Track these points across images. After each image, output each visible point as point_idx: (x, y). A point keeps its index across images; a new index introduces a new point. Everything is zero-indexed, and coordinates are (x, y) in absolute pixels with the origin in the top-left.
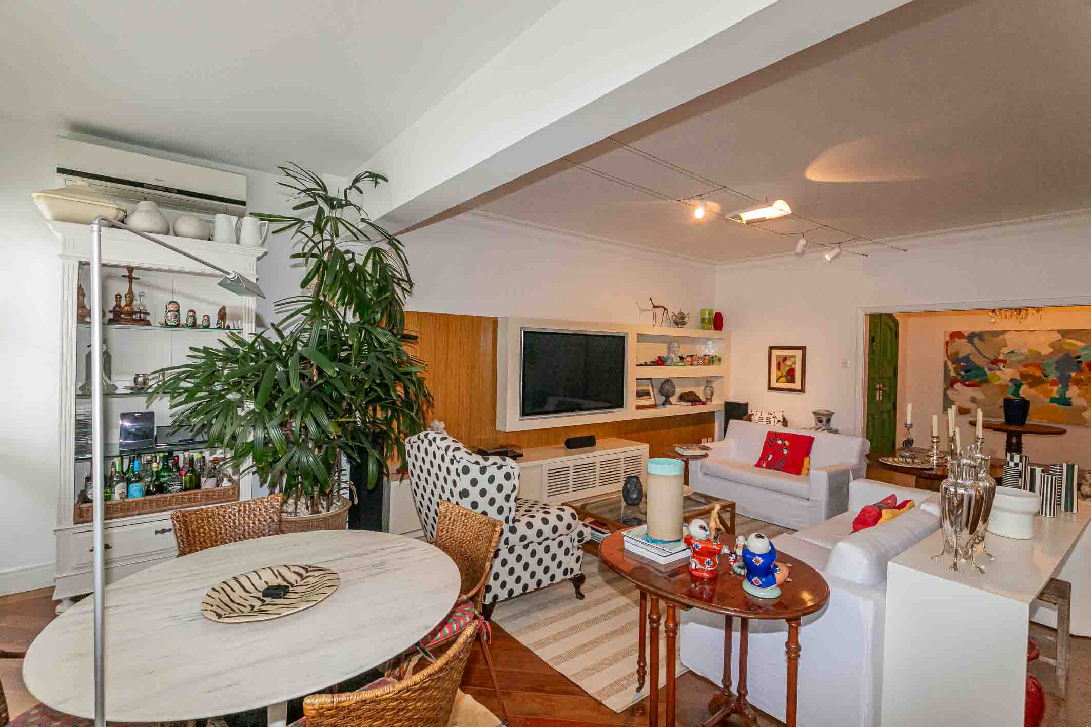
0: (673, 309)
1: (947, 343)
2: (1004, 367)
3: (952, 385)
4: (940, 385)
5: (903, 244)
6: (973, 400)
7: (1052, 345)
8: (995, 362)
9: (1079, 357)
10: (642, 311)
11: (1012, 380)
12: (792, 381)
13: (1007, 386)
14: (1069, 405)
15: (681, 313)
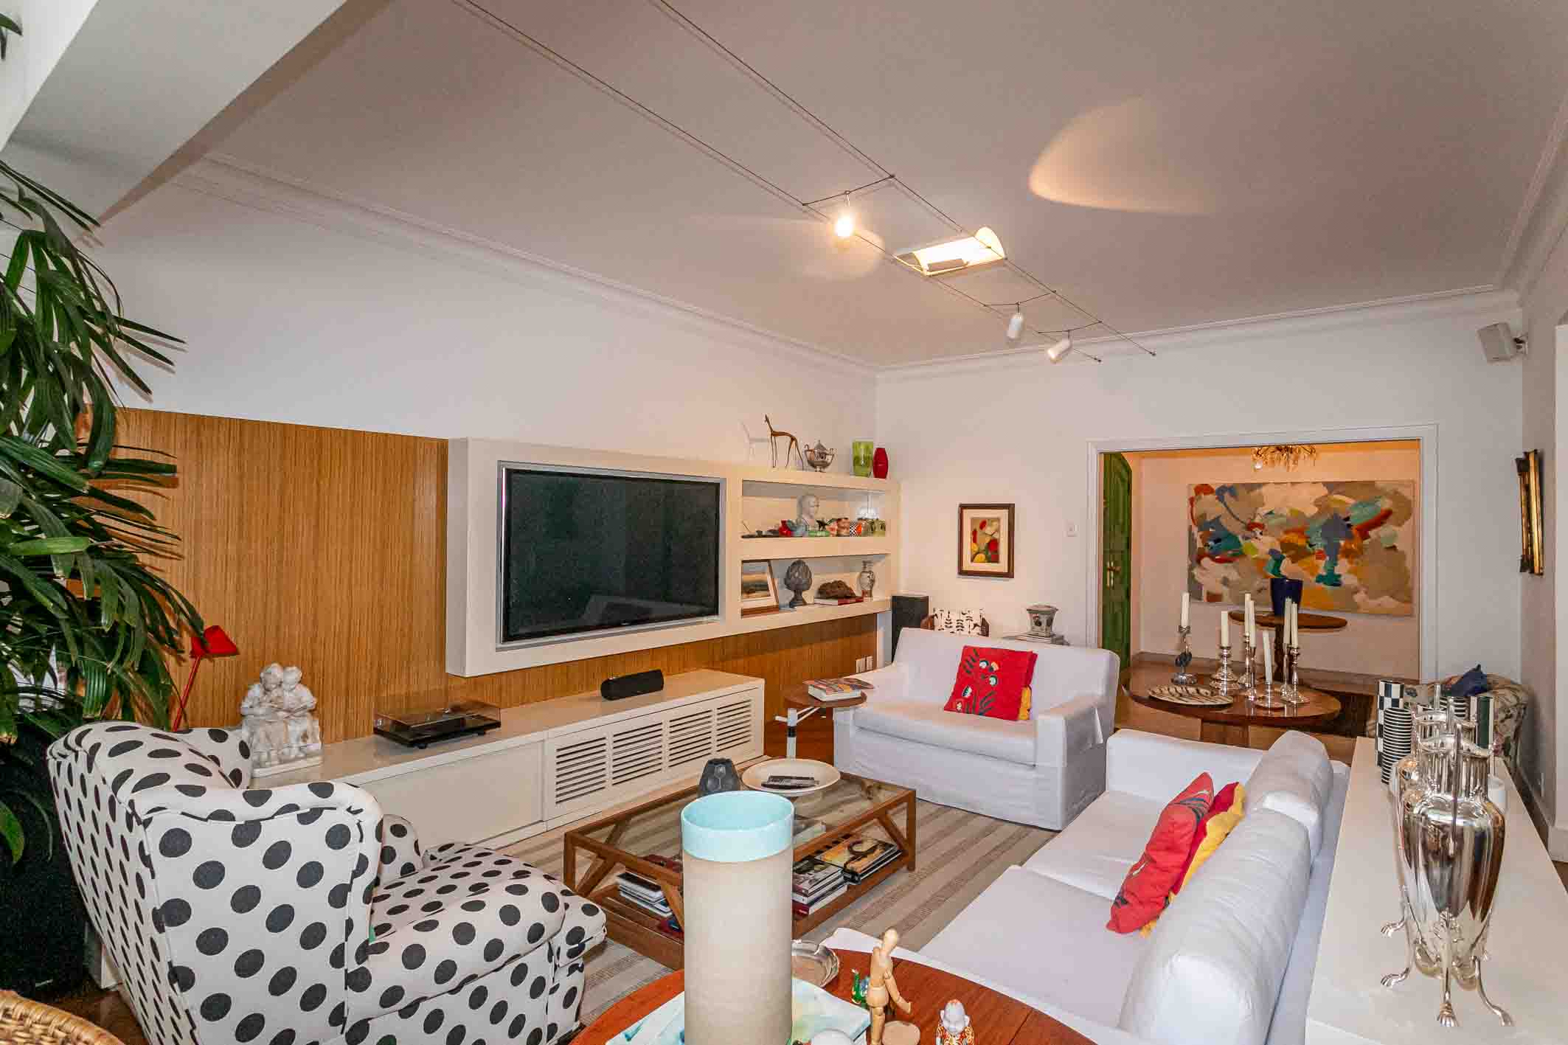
0: (807, 440)
1: (1192, 501)
2: (1261, 534)
3: (1199, 561)
4: (1185, 561)
5: (1150, 344)
6: (1225, 581)
7: (1317, 503)
8: (1251, 527)
9: (1347, 519)
10: (752, 440)
11: (1272, 552)
12: (995, 559)
13: (1264, 561)
14: (1339, 585)
15: (820, 446)
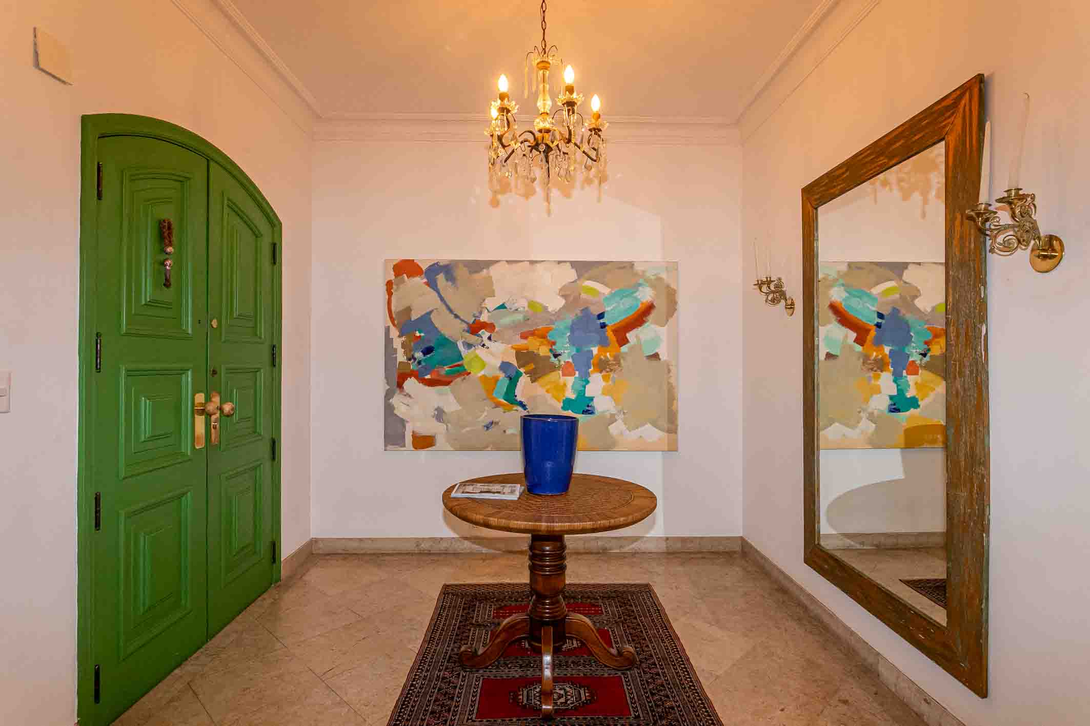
1: (389, 284)
2: (489, 338)
3: (400, 386)
4: (379, 385)
6: (440, 415)
7: (564, 293)
8: (475, 328)
9: (601, 316)
11: (505, 366)
13: (496, 379)
14: (592, 413)
